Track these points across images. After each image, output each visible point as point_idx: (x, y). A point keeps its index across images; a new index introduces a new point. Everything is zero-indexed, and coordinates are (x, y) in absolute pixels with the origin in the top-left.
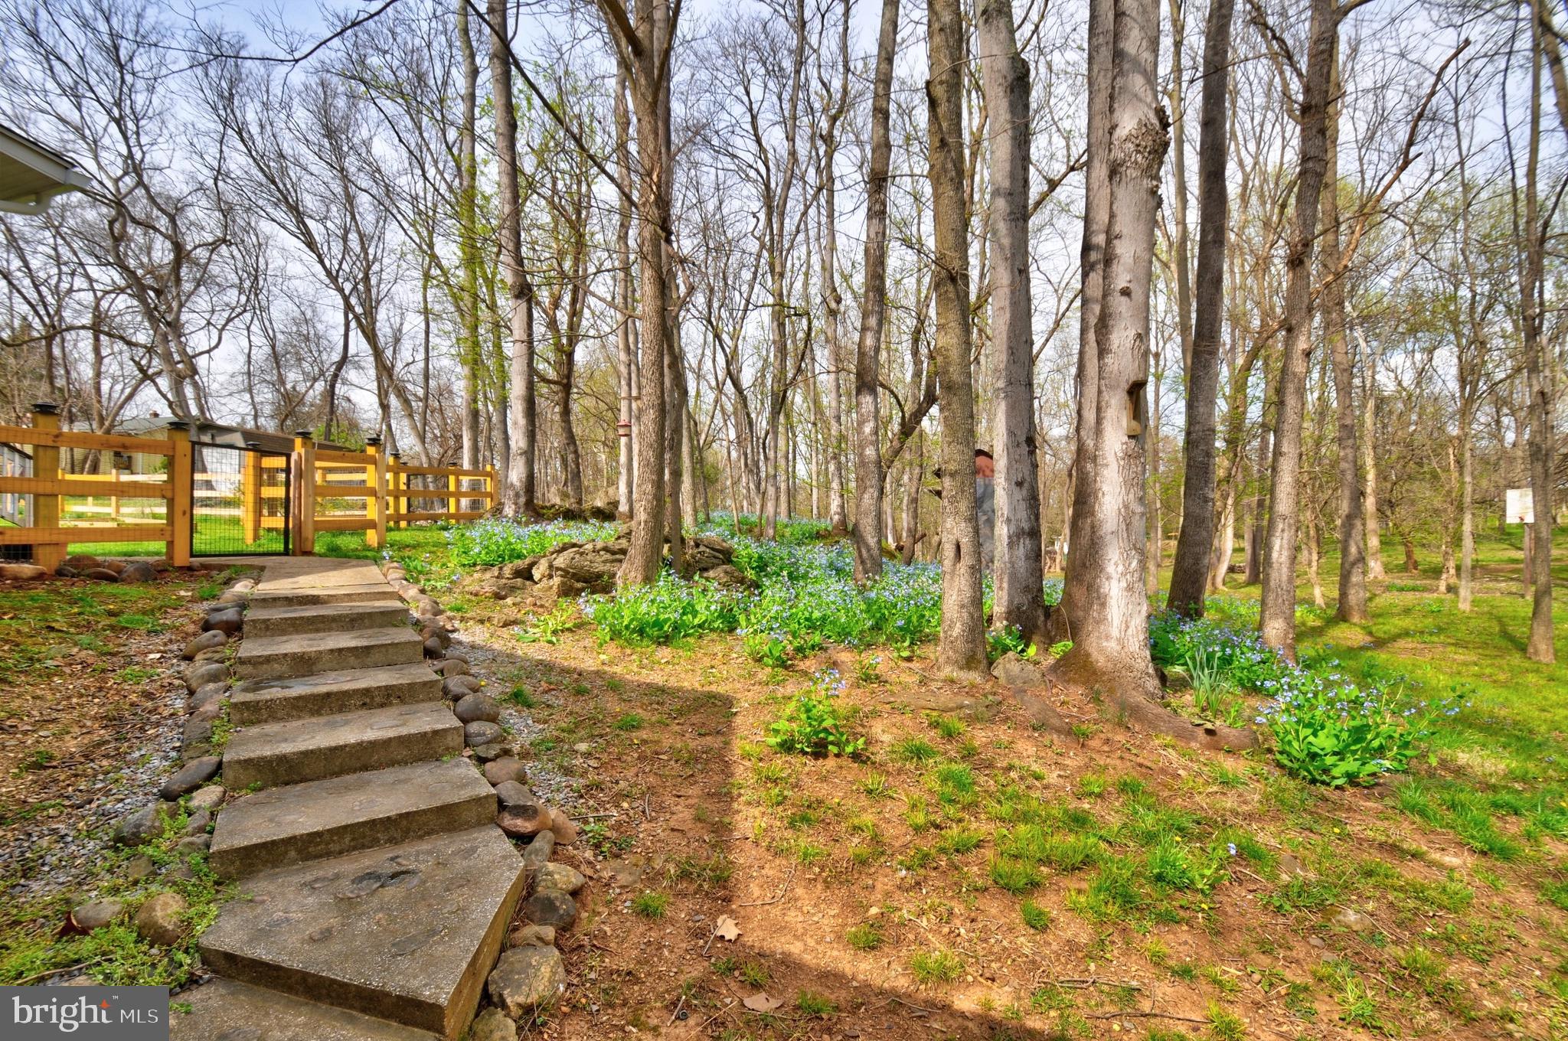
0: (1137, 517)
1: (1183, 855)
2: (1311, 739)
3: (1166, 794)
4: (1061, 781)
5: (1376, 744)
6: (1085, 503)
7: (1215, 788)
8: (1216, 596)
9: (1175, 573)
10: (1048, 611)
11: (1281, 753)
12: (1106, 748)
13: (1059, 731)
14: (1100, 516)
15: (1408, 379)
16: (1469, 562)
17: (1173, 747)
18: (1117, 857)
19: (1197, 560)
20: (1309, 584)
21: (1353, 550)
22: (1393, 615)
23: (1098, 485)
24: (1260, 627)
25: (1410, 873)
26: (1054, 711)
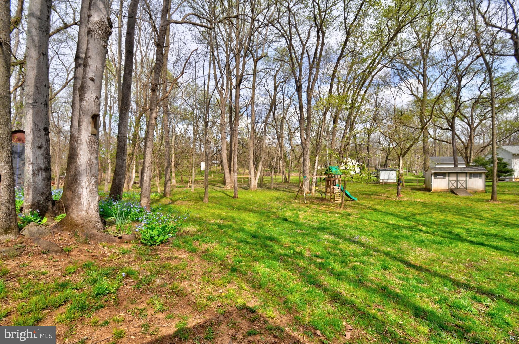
0: (95, 165)
1: (106, 283)
2: (151, 233)
3: (103, 263)
4: (56, 272)
5: (168, 230)
6: (73, 158)
7: (121, 256)
8: (129, 192)
9: (112, 185)
10: (54, 203)
11: (142, 239)
12: (79, 253)
13: (56, 252)
14: (79, 163)
15: (183, 131)
16: (193, 180)
17: (107, 246)
18: (80, 294)
19: (120, 180)
20: (157, 187)
21: (168, 177)
22: (177, 194)
23: (78, 151)
24: (140, 200)
25: (174, 263)
26: (54, 244)
